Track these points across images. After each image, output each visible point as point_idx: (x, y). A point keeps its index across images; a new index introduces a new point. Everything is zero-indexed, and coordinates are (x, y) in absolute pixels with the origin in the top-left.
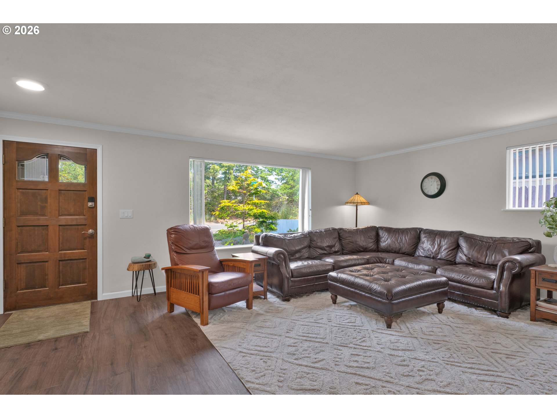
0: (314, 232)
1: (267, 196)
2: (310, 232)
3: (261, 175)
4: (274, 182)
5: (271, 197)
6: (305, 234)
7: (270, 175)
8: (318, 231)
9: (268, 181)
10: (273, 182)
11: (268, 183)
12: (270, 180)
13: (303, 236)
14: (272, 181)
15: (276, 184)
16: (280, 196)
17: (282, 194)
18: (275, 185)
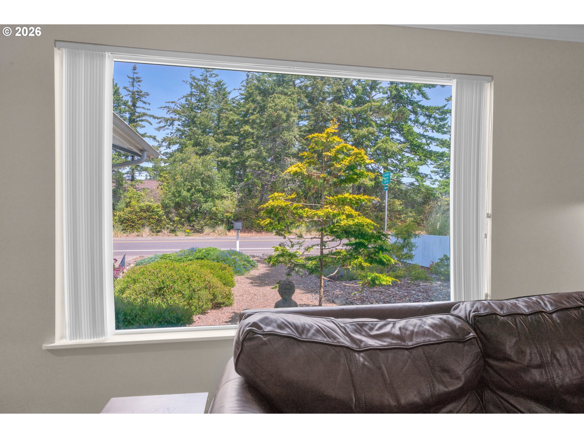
0: (505, 312)
1: (418, 197)
2: (482, 312)
3: (408, 165)
4: (429, 176)
5: (423, 198)
6: (458, 323)
7: (422, 165)
8: (521, 304)
9: (418, 174)
10: (427, 175)
11: (419, 178)
12: (422, 173)
13: (444, 335)
14: (425, 174)
15: (432, 178)
16: (439, 198)
17: (441, 194)
18: (430, 180)
